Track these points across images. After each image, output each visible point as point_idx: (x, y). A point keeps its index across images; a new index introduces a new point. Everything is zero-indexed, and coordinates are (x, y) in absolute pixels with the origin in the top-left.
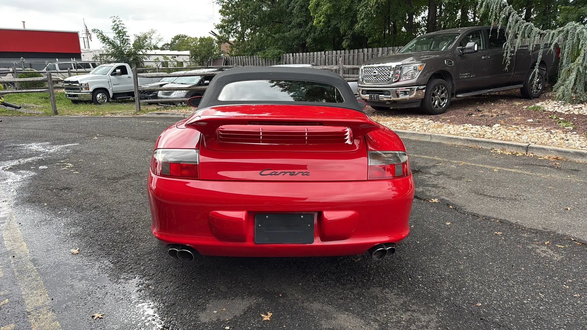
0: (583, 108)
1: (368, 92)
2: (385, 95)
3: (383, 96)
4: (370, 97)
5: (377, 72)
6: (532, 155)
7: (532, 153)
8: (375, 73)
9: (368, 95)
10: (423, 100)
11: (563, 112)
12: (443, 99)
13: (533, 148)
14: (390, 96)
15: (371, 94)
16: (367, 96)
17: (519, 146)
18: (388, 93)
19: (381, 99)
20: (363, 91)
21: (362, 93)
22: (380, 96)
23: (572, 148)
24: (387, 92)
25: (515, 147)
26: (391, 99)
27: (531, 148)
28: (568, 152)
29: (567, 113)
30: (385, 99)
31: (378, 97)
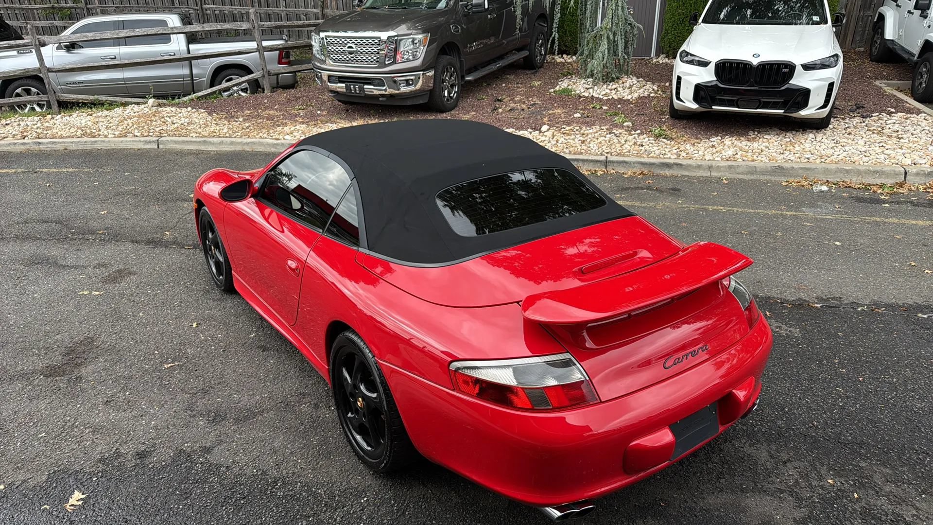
0: (619, 89)
1: (341, 79)
2: (374, 85)
3: (372, 87)
4: (348, 88)
5: (354, 46)
6: (614, 172)
7: (613, 169)
8: (350, 47)
9: (344, 85)
10: (431, 92)
11: (601, 97)
12: (452, 86)
13: (613, 162)
14: (384, 88)
15: (349, 84)
16: (341, 87)
17: (597, 161)
18: (380, 83)
19: (367, 91)
20: (329, 77)
21: (329, 81)
22: (366, 86)
23: (653, 157)
24: (377, 81)
25: (592, 163)
26: (387, 93)
27: (610, 162)
28: (653, 164)
29: (605, 98)
30: (376, 92)
31: (362, 89)
